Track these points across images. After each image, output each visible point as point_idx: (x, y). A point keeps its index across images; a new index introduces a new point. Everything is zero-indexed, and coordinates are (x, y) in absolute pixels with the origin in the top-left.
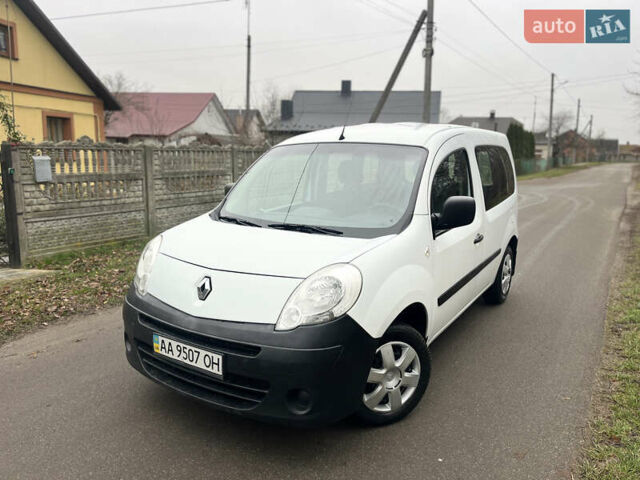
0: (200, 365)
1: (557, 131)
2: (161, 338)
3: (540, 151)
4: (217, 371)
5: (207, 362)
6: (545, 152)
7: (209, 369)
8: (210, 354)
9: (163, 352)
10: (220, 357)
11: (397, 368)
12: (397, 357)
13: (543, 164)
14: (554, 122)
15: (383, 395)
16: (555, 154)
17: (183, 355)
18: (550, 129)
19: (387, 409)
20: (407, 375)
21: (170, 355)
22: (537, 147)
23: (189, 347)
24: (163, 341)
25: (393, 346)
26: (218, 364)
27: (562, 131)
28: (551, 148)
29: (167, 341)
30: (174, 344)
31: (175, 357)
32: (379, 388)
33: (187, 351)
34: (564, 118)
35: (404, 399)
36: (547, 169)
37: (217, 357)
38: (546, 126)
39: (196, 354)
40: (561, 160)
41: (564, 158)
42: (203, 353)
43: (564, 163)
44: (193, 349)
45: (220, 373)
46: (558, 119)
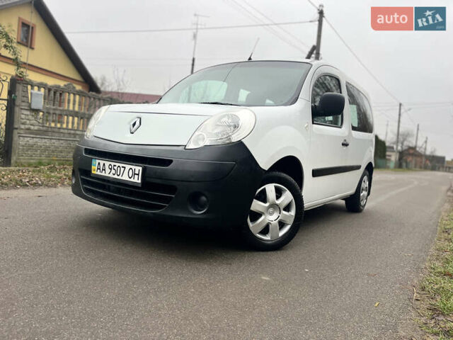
0: (125, 177)
1: (402, 144)
2: (98, 161)
3: (390, 156)
4: (137, 180)
5: (130, 174)
6: (394, 157)
7: (132, 180)
8: (133, 167)
9: (98, 173)
10: (141, 168)
11: (277, 205)
12: (278, 197)
13: (392, 165)
14: (400, 137)
15: (265, 224)
16: (400, 159)
17: (113, 171)
18: (397, 142)
19: (267, 238)
20: (284, 212)
21: (103, 174)
22: (388, 153)
23: (117, 164)
24: (99, 163)
25: (276, 187)
26: (138, 175)
27: (406, 143)
28: (398, 154)
29: (102, 162)
30: (107, 163)
31: (107, 175)
32: (263, 218)
33: (116, 168)
34: (407, 135)
35: (282, 233)
36: (395, 167)
37: (138, 169)
38: (395, 139)
39: (122, 169)
40: (404, 164)
41: (406, 162)
42: (128, 167)
43: (407, 167)
44: (121, 165)
45: (139, 181)
46: (403, 135)
